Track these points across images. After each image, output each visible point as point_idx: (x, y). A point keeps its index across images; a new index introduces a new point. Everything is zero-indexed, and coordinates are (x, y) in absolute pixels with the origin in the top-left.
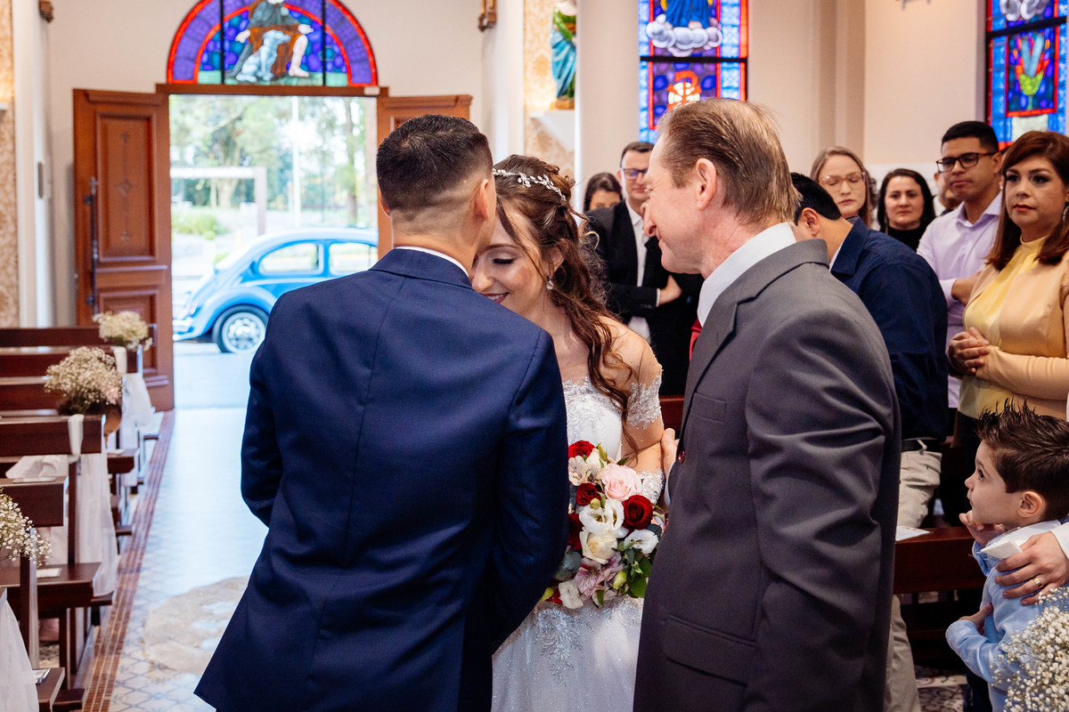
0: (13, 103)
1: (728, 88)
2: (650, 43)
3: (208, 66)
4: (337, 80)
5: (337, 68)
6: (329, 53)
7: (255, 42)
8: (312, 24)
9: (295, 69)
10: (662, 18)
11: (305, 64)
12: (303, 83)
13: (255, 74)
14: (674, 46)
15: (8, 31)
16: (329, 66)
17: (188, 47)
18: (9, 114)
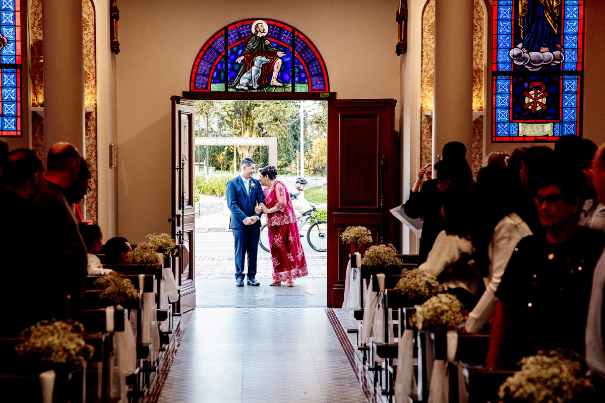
0: (96, 108)
1: (568, 92)
2: (512, 62)
3: (217, 80)
4: (301, 88)
5: (302, 81)
6: (297, 70)
7: (248, 64)
8: (285, 50)
9: (274, 82)
10: (520, 45)
11: (280, 78)
12: (279, 90)
13: (247, 85)
14: (529, 64)
15: (93, 63)
16: (297, 79)
17: (204, 67)
18: (93, 115)
